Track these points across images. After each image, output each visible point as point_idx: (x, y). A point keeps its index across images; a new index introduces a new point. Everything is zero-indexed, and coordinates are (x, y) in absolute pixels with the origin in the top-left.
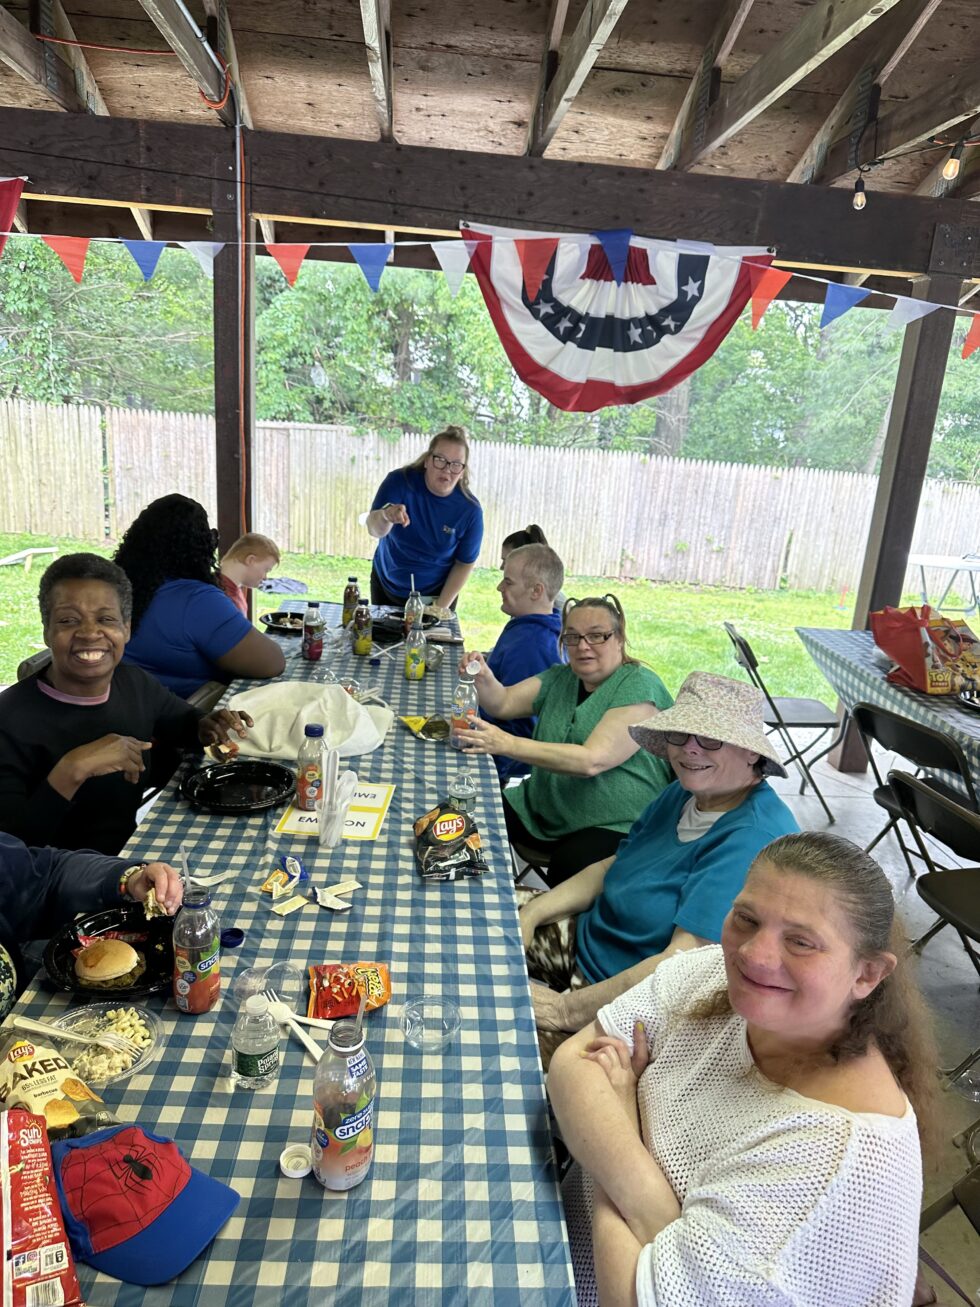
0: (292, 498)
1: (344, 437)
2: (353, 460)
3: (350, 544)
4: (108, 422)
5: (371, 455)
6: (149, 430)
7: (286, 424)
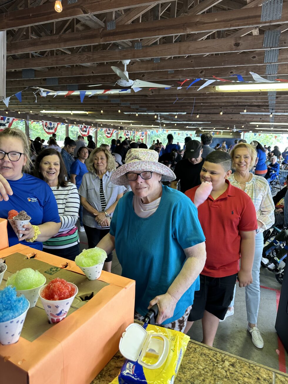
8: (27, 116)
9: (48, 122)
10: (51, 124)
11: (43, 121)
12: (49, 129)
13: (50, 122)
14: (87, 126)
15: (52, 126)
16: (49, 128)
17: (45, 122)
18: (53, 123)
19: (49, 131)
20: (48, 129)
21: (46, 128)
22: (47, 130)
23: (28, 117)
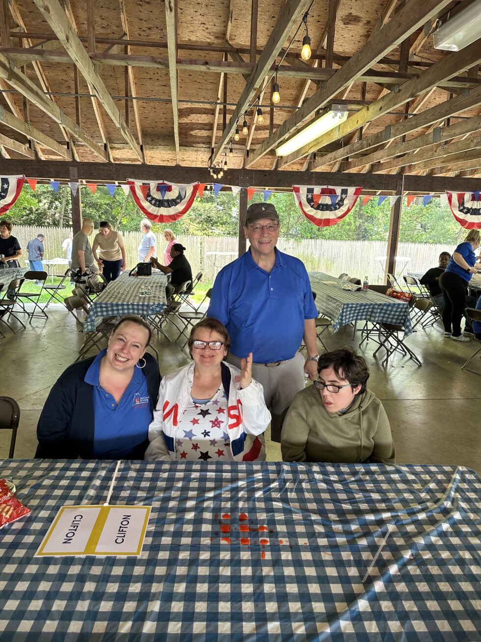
9: (153, 184)
10: (164, 189)
11: (130, 180)
12: (160, 203)
13: (161, 182)
14: (338, 190)
15: (171, 195)
16: (159, 201)
17: (139, 183)
18: (175, 187)
20: (154, 205)
21: (150, 202)
22: (153, 209)
23: (74, 171)
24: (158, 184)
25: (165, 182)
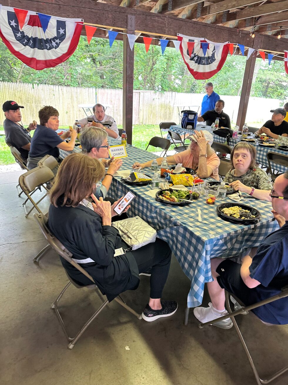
0: (140, 110)
1: (152, 93)
2: (153, 100)
3: (152, 121)
4: (97, 93)
5: (157, 98)
6: (108, 94)
7: (139, 91)
8: (129, 16)
9: (197, 41)
10: (204, 46)
11: (180, 35)
13: (203, 39)
15: (209, 53)
17: (186, 39)
18: (212, 45)
19: (198, 68)
20: (196, 62)
24: (201, 41)
25: (206, 40)
